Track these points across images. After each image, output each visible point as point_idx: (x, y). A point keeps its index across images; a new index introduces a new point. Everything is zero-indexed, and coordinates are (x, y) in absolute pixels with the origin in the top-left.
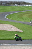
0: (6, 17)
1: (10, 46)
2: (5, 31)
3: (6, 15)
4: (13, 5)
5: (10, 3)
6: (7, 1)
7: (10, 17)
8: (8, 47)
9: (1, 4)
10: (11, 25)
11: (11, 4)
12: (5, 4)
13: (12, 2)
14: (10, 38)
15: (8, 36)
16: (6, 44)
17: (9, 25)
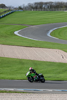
0: (50, 34)
1: (58, 93)
2: (48, 62)
3: (51, 31)
4: (64, 9)
5: (59, 6)
6: (52, 3)
7: (59, 33)
8: (55, 96)
9: (41, 8)
10: (60, 50)
11: (62, 7)
12: (48, 7)
13: (64, 3)
14: (58, 78)
15: (55, 73)
16: (51, 90)
17: (57, 50)
